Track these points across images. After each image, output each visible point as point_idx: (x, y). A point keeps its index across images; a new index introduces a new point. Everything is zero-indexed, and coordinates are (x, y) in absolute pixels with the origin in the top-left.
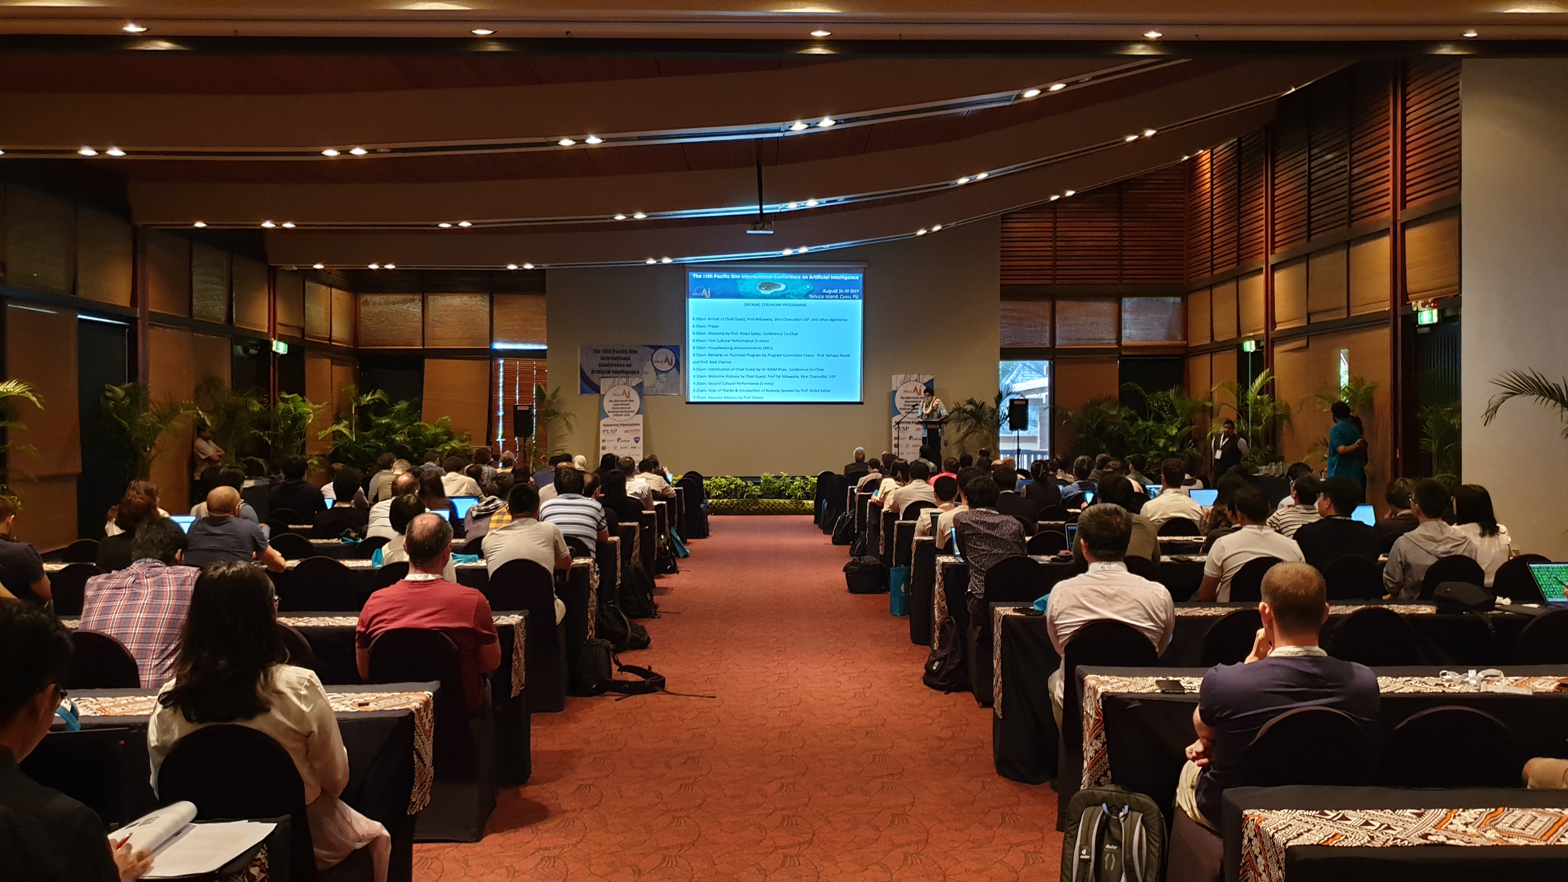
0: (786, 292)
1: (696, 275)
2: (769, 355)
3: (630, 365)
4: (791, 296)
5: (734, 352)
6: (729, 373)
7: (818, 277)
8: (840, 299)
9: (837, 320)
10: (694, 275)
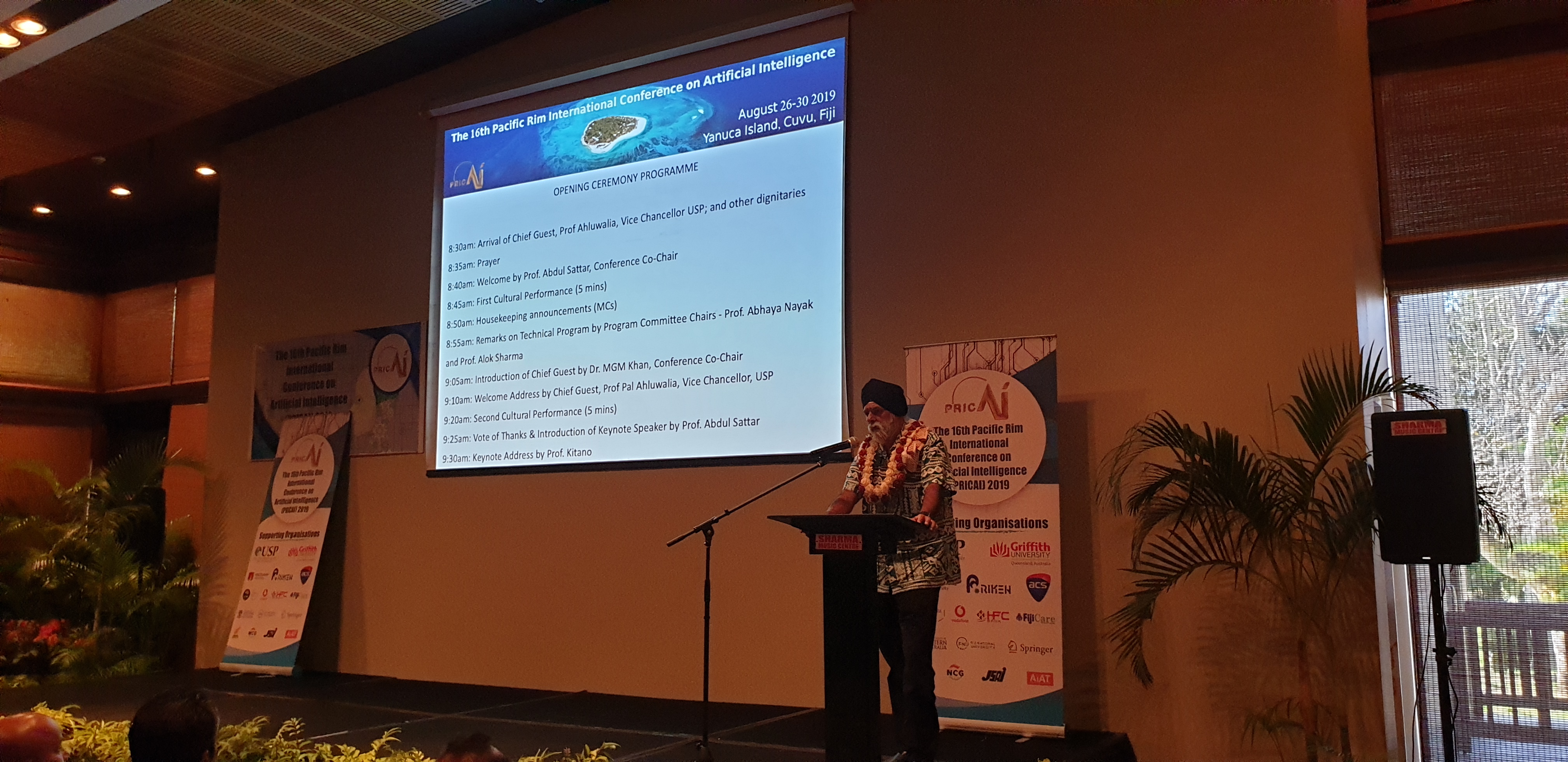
0: (646, 139)
1: (458, 136)
2: (606, 325)
3: (331, 384)
4: (660, 148)
5: (530, 326)
6: (518, 386)
7: (729, 74)
8: (784, 130)
9: (776, 198)
10: (454, 135)
